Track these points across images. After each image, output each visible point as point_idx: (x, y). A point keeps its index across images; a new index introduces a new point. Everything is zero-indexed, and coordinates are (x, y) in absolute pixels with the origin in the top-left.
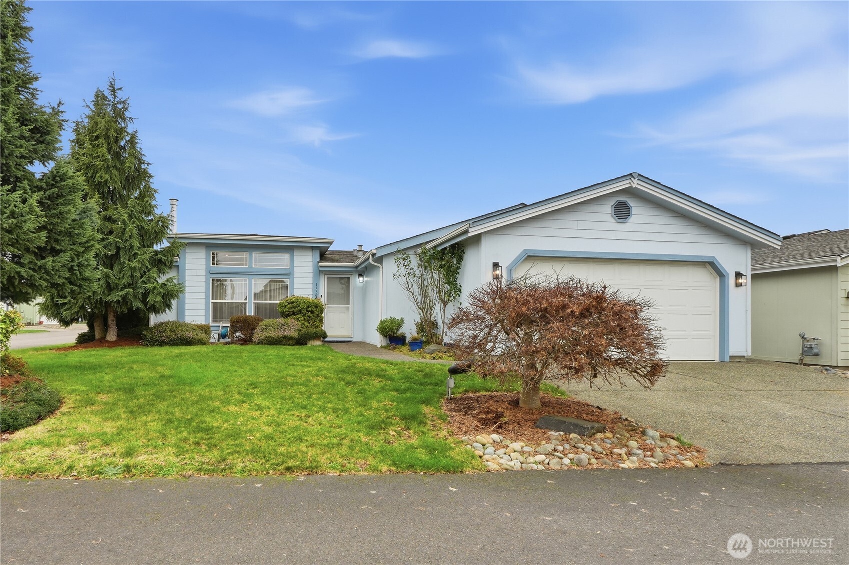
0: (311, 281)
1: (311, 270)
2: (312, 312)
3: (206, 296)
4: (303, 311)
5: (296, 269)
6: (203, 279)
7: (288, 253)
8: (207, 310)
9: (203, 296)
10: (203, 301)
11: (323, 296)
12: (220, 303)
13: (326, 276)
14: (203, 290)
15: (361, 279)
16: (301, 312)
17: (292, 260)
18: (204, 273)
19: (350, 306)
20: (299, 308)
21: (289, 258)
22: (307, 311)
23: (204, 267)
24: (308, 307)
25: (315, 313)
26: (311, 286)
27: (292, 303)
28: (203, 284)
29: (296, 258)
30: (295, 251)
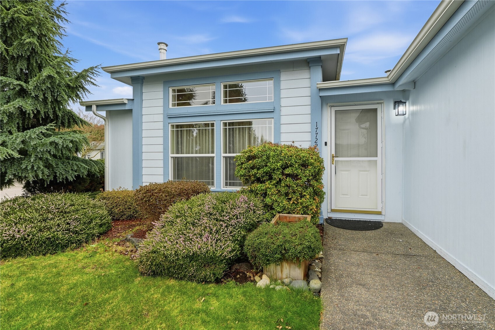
0: (308, 119)
1: (308, 101)
2: (295, 177)
3: (164, 149)
4: (274, 176)
5: (283, 102)
6: (161, 125)
7: (271, 79)
8: (165, 167)
9: (161, 148)
10: (161, 156)
11: (328, 144)
12: (186, 157)
13: (334, 109)
14: (161, 141)
15: (401, 109)
16: (271, 178)
17: (277, 89)
18: (161, 118)
19: (379, 159)
20: (266, 169)
21: (272, 86)
22: (283, 174)
23: (161, 110)
24: (285, 167)
25: (300, 179)
26: (308, 128)
27: (253, 157)
28: (161, 133)
29: (284, 84)
30: (282, 73)
